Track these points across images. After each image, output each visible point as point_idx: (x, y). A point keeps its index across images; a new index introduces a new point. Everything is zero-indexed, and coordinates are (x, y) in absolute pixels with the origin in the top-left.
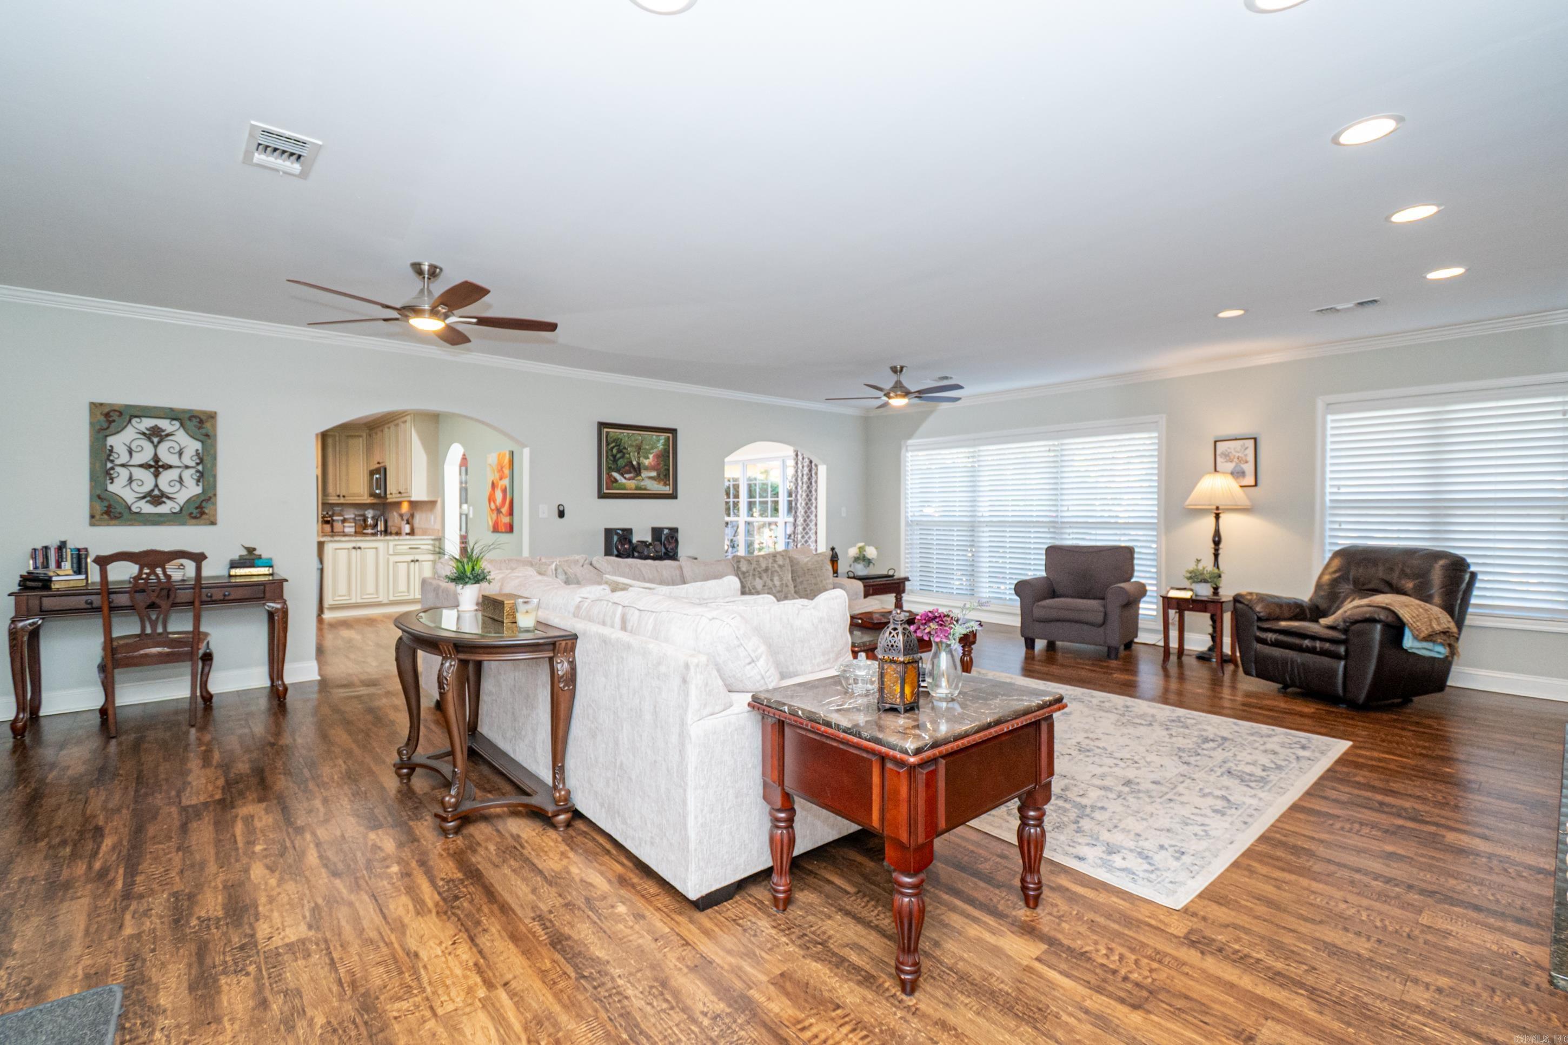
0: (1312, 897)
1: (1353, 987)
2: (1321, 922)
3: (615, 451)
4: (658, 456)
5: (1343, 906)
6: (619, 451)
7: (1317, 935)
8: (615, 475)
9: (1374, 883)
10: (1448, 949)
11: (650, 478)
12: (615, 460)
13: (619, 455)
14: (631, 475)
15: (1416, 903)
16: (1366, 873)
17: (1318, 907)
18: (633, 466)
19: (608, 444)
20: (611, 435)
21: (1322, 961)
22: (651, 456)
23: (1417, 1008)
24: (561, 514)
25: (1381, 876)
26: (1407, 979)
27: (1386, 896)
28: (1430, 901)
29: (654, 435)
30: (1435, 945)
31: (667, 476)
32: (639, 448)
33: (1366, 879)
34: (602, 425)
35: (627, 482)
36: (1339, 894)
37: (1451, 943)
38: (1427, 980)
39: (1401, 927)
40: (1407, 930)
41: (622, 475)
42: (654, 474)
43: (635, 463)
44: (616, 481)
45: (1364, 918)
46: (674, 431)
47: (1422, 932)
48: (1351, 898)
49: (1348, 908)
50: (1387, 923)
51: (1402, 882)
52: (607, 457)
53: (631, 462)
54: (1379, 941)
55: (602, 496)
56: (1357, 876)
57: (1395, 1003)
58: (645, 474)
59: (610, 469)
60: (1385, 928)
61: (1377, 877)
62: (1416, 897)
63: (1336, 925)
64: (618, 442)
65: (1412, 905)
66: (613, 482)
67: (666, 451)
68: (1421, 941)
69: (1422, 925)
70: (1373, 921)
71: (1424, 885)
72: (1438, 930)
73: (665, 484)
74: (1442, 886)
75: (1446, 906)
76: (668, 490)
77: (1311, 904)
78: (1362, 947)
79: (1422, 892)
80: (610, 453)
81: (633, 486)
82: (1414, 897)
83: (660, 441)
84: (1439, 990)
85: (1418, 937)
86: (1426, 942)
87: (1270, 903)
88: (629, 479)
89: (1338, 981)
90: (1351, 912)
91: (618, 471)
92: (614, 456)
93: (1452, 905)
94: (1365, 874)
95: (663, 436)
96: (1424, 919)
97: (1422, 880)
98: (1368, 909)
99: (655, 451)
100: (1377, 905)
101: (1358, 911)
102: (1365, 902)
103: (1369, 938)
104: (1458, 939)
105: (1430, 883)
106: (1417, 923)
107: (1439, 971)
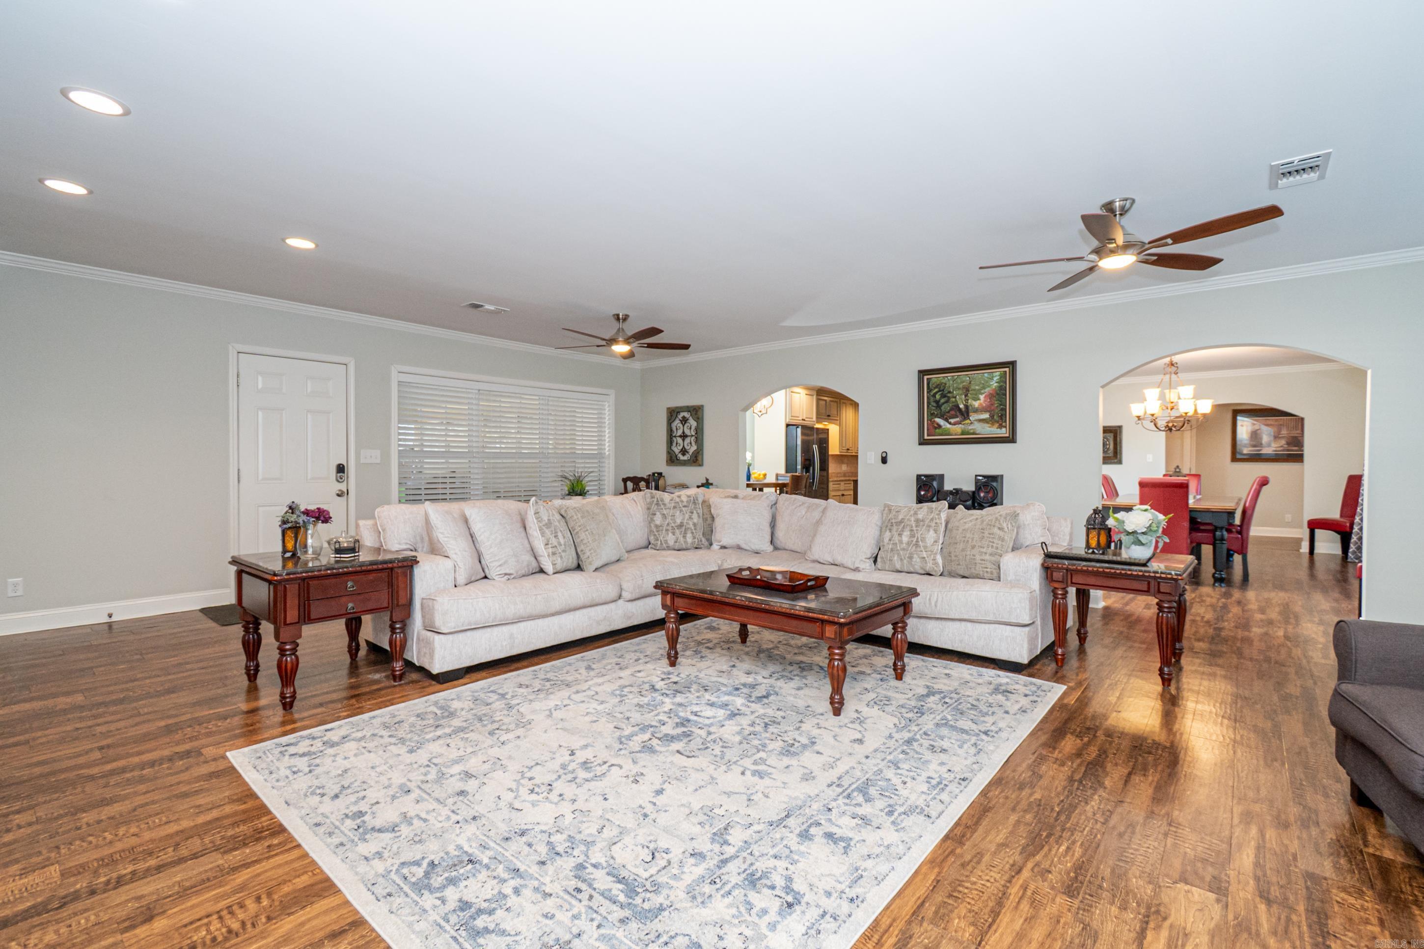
0: (164, 819)
1: (71, 795)
2: (135, 810)
3: (938, 397)
4: (991, 396)
5: (133, 830)
6: (943, 396)
7: (127, 802)
8: (938, 420)
9: (130, 868)
10: (17, 861)
11: (981, 421)
12: (938, 405)
13: (943, 401)
14: (958, 419)
15: (72, 879)
16: (148, 872)
17: (150, 816)
18: (960, 410)
19: (929, 390)
20: (934, 380)
21: (108, 793)
22: (982, 397)
23: (18, 812)
24: (884, 460)
25: (132, 881)
26: (38, 821)
27: (108, 864)
28: (62, 892)
29: (986, 373)
30: (30, 856)
31: (1002, 417)
32: (967, 390)
33: (142, 866)
34: (922, 373)
35: (953, 428)
36: (147, 836)
37: (15, 869)
38: (22, 830)
39: (69, 849)
40: (63, 851)
41: (947, 420)
42: (986, 416)
43: (961, 406)
44: (939, 426)
45: (106, 834)
46: (1012, 365)
47: (48, 859)
48: (134, 841)
49: (127, 831)
50: (84, 844)
51: (105, 891)
52: (929, 403)
53: (958, 406)
54: (79, 828)
55: (923, 442)
56: (152, 862)
57: (36, 805)
58: (973, 417)
59: (932, 415)
60: (83, 839)
61: (134, 877)
62: (78, 886)
63: (121, 815)
64: (941, 388)
65: (75, 875)
66: (936, 428)
67: (1002, 388)
68: (44, 852)
69: (53, 864)
70: (97, 837)
71: (79, 906)
72: (34, 871)
73: (1001, 427)
74: (58, 922)
75: (39, 900)
76: (1004, 432)
77: (158, 814)
78: (87, 817)
79: (76, 897)
80: (932, 399)
81: (959, 431)
82: (81, 884)
83: (994, 379)
84: (8, 831)
85: (49, 852)
86: (40, 853)
87: (185, 795)
88: (955, 424)
89: (83, 792)
90: (121, 832)
91: (942, 416)
92: (937, 402)
93: (34, 907)
94: (148, 870)
95: (997, 373)
96: (54, 871)
97: (86, 910)
98: (111, 842)
99: (987, 390)
100: (107, 851)
101: (116, 835)
102: (119, 846)
103: (88, 825)
104: (10, 876)
105: (75, 914)
106: (57, 862)
107: (15, 841)
